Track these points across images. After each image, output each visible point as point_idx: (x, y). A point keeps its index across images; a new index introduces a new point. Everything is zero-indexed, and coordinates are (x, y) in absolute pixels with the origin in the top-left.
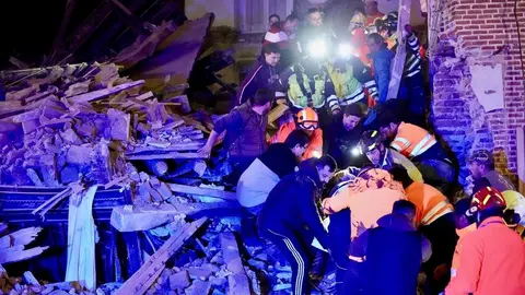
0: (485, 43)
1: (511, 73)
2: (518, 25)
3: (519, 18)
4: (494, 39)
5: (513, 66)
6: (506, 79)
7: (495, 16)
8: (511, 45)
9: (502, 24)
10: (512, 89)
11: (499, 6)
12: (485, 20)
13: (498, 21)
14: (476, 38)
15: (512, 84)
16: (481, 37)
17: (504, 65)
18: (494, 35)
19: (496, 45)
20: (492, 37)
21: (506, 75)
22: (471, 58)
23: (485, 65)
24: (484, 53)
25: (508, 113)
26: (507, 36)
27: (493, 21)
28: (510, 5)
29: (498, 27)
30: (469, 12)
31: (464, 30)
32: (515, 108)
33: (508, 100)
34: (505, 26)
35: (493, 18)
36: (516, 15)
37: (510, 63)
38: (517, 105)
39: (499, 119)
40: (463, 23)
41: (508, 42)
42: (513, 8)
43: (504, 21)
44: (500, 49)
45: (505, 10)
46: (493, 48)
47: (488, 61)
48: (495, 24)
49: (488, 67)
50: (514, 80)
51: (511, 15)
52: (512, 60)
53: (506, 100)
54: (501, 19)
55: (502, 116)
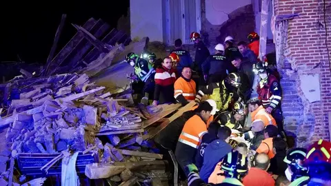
0: (309, 61)
1: (325, 79)
2: (328, 50)
3: (328, 46)
4: (314, 59)
5: (326, 75)
6: (322, 83)
7: (314, 45)
8: (324, 62)
9: (318, 49)
10: (325, 89)
11: (316, 39)
12: (308, 47)
13: (316, 48)
14: (303, 58)
15: (325, 85)
16: (306, 58)
17: (320, 74)
18: (314, 56)
19: (315, 63)
20: (312, 58)
21: (321, 81)
22: (301, 70)
23: (309, 74)
24: (308, 68)
25: (323, 103)
26: (322, 57)
27: (313, 48)
28: (323, 38)
29: (316, 51)
30: (299, 43)
31: (296, 54)
32: (327, 100)
33: (323, 95)
34: (321, 51)
35: (313, 46)
36: (326, 44)
37: (323, 73)
38: (328, 98)
39: (318, 107)
40: (296, 49)
41: (322, 60)
42: (324, 40)
44: (318, 65)
45: (320, 42)
46: (313, 64)
47: (310, 72)
48: (314, 50)
49: (311, 76)
50: (326, 83)
51: (324, 44)
52: (325, 72)
53: (321, 95)
54: (318, 47)
55: (320, 105)
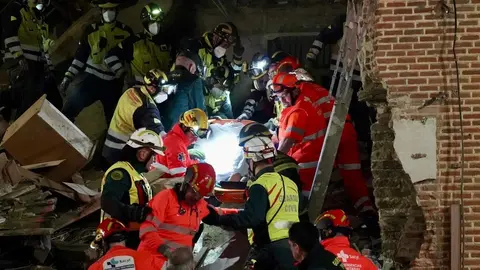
0: (415, 89)
1: (449, 131)
2: (457, 66)
3: (459, 55)
4: (427, 84)
5: (452, 121)
6: (442, 138)
7: (429, 53)
8: (450, 93)
9: (437, 63)
10: (448, 152)
11: (435, 39)
12: (417, 57)
13: (433, 60)
14: (403, 82)
15: (449, 145)
16: (410, 82)
17: (439, 118)
18: (427, 78)
19: (429, 92)
20: (424, 81)
21: (441, 134)
22: (397, 109)
23: (414, 118)
24: (413, 103)
25: (443, 185)
26: (445, 80)
27: (426, 60)
28: (450, 38)
29: (433, 67)
30: (396, 47)
31: (388, 71)
32: (452, 178)
33: (443, 167)
34: (443, 67)
35: (426, 56)
36: (454, 52)
37: (448, 117)
38: (455, 174)
39: (430, 192)
40: (388, 61)
41: (445, 88)
43: (441, 59)
44: (434, 97)
45: (443, 46)
46: (425, 96)
47: (418, 114)
48: (429, 63)
49: (417, 123)
50: (452, 141)
51: (450, 52)
52: (451, 113)
53: (440, 167)
54: (437, 56)
55: (435, 189)
